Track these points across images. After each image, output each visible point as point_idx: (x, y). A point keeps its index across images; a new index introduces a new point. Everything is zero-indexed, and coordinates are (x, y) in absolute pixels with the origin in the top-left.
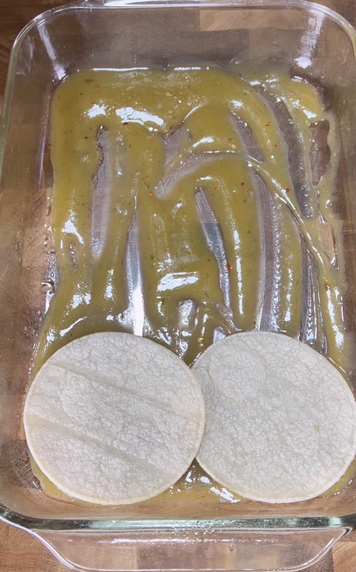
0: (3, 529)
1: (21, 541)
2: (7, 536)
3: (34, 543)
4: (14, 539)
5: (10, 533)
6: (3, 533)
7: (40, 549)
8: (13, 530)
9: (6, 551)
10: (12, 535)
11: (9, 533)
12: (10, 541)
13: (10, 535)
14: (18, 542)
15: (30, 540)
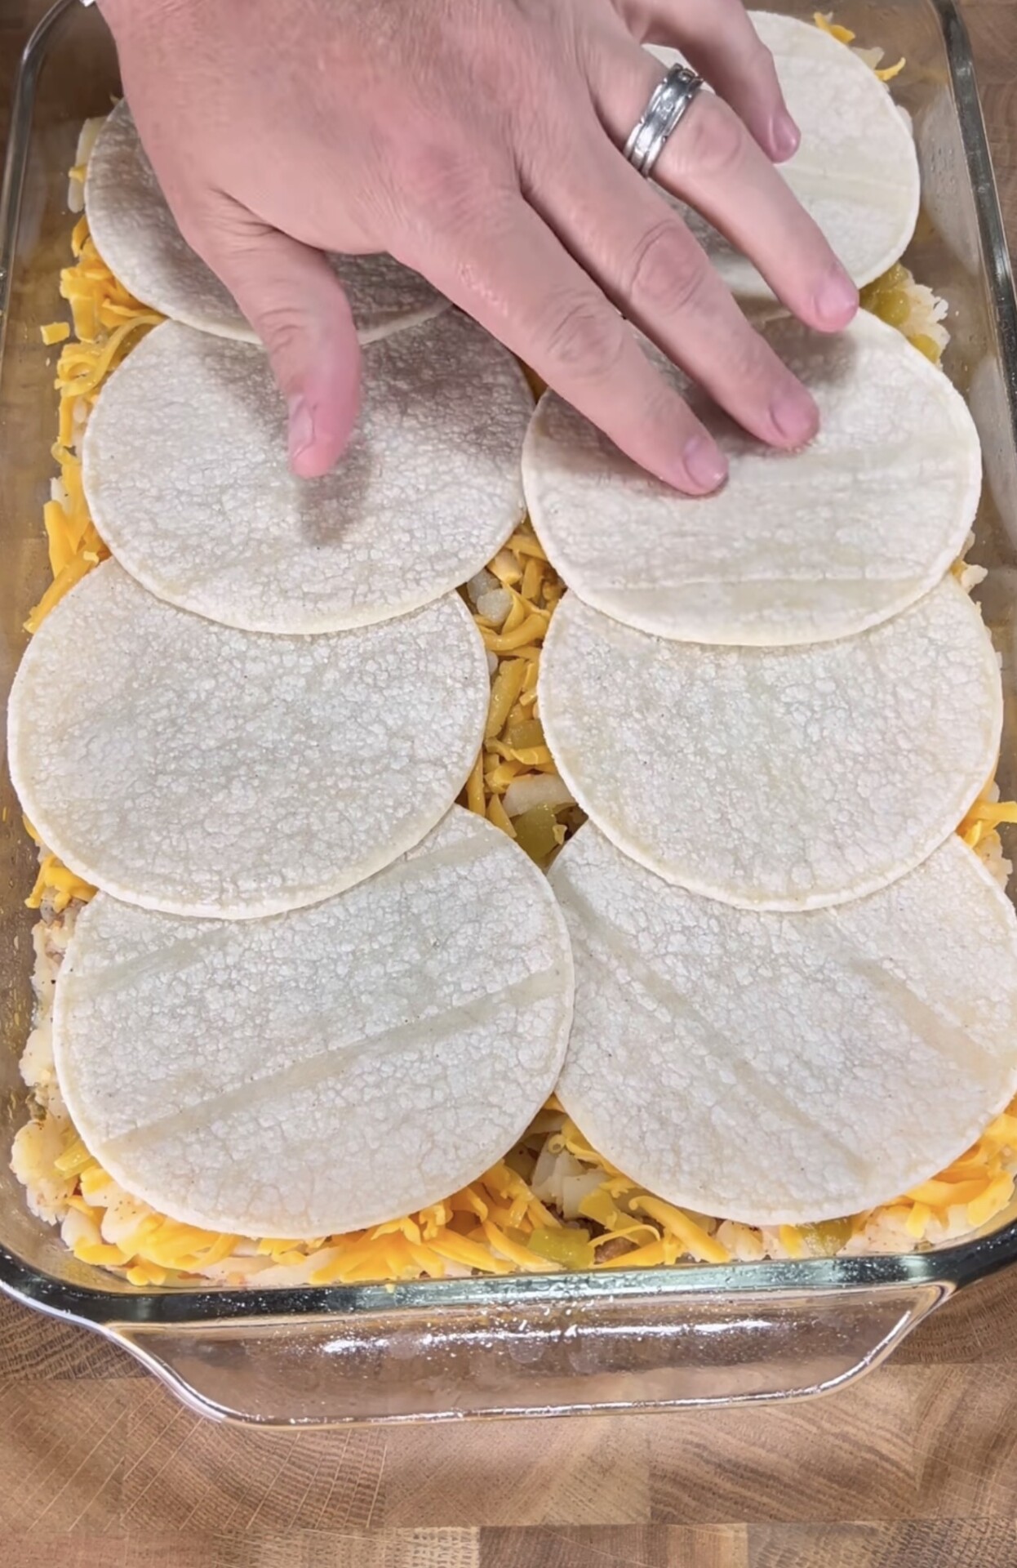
0: (102, 1482)
1: (154, 1514)
2: (116, 1500)
3: (190, 1521)
4: (136, 1510)
5: (124, 1491)
6: (105, 1491)
7: (207, 1536)
8: (132, 1483)
9: (113, 1542)
10: (130, 1499)
11: (120, 1492)
12: (122, 1516)
13: (123, 1497)
14: (145, 1517)
15: (181, 1513)
